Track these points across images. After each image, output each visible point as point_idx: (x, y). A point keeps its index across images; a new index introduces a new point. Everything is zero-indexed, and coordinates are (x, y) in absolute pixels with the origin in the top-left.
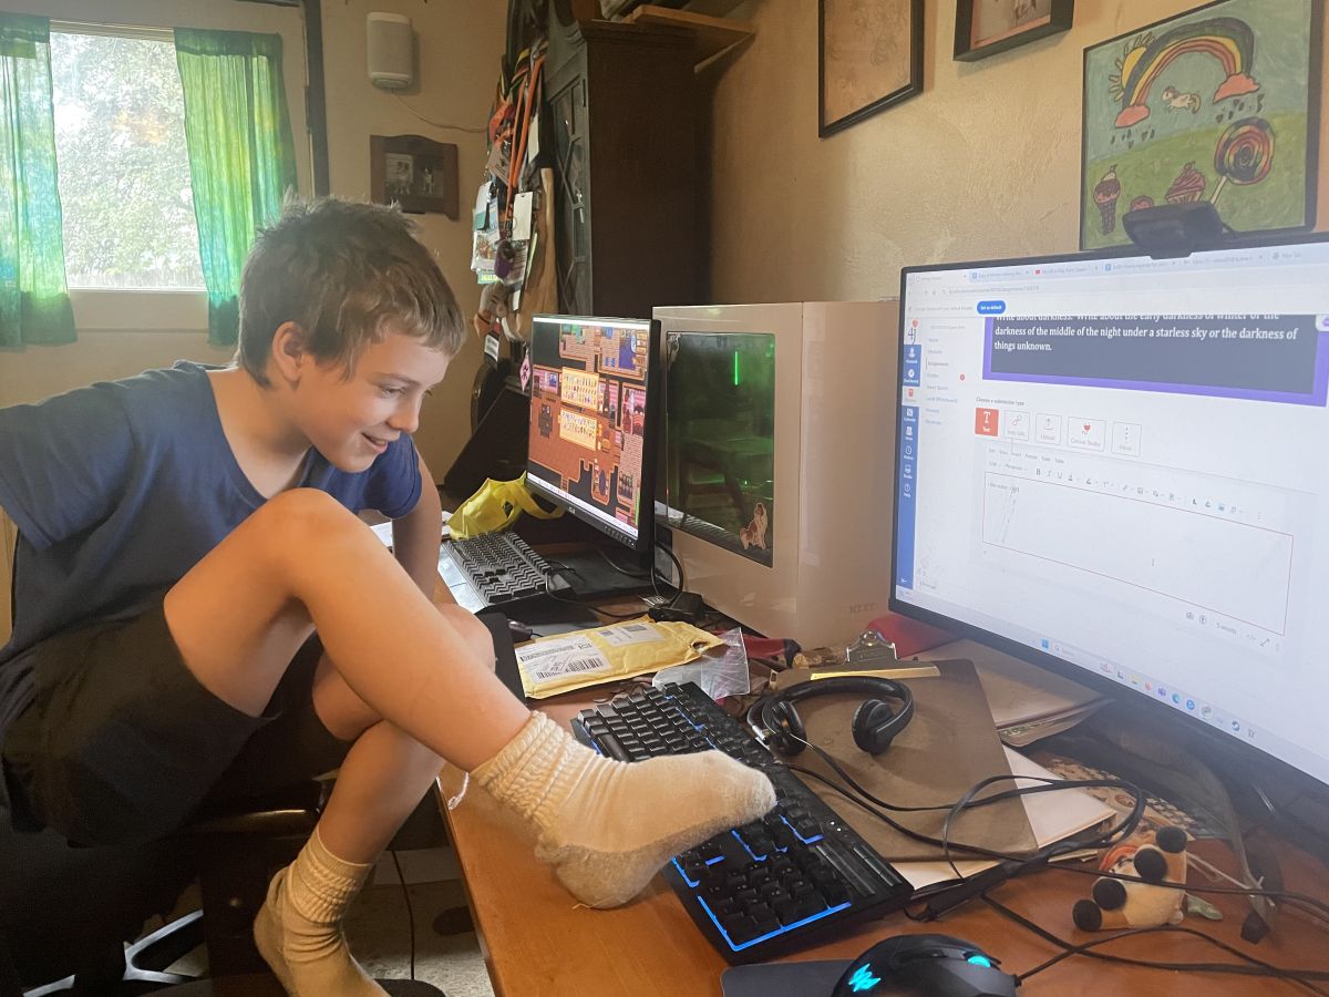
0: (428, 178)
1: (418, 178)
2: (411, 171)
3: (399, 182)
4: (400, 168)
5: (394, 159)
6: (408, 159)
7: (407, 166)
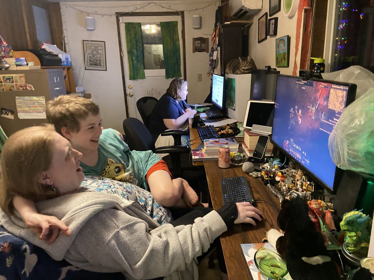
0: (203, 45)
1: (201, 45)
2: (200, 44)
3: (198, 46)
4: (198, 43)
5: (197, 42)
6: (199, 42)
7: (199, 43)
